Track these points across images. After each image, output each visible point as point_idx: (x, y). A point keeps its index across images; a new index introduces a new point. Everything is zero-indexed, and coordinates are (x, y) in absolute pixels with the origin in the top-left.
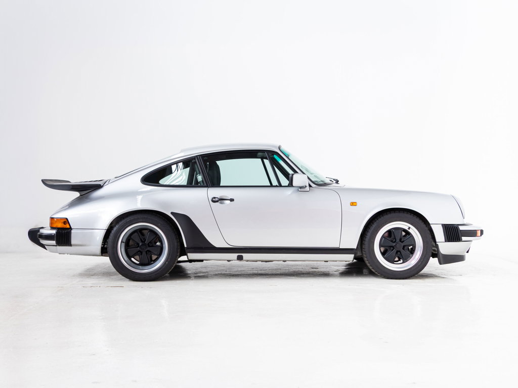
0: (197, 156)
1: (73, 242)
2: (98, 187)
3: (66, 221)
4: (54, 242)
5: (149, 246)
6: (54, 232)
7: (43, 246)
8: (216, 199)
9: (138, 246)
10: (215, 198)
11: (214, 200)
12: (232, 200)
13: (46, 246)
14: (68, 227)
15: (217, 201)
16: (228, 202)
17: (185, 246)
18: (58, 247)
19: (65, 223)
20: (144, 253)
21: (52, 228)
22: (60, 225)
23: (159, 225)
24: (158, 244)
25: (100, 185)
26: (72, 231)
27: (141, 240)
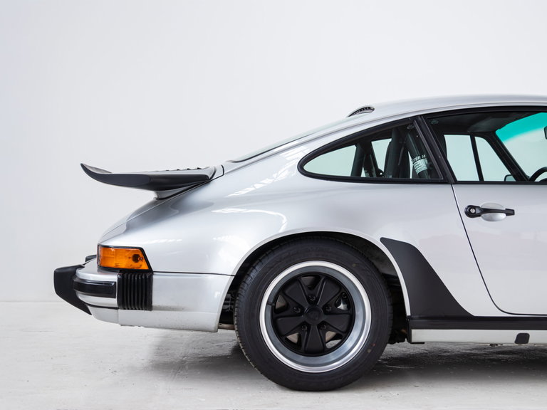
0: (420, 115)
1: (156, 301)
2: (201, 181)
3: (139, 254)
4: (113, 301)
5: (326, 313)
6: (113, 278)
7: (83, 307)
8: (478, 211)
9: (302, 313)
10: (471, 207)
11: (472, 212)
12: (510, 212)
13: (89, 307)
14: (144, 267)
15: (479, 215)
16: (503, 216)
17: (408, 313)
18: (121, 311)
19: (136, 258)
20: (314, 328)
21: (104, 269)
22: (125, 263)
23: (354, 265)
24: (342, 306)
25: (206, 176)
26: (154, 277)
27: (308, 299)
